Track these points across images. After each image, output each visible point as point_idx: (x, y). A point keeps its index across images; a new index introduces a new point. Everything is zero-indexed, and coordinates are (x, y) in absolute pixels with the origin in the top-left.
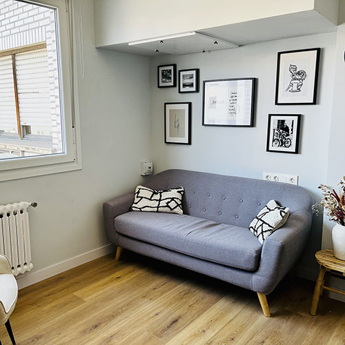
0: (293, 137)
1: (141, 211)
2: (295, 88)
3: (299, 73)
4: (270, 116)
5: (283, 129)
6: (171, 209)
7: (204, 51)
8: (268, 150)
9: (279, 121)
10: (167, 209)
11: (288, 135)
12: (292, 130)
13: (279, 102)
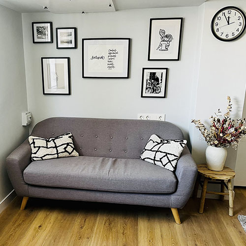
0: (163, 85)
1: (43, 160)
2: (164, 48)
3: (166, 36)
4: (144, 69)
5: (154, 79)
6: (70, 154)
7: (83, 12)
8: (142, 97)
9: (151, 73)
10: (66, 154)
11: (158, 84)
12: (161, 80)
13: (150, 59)
